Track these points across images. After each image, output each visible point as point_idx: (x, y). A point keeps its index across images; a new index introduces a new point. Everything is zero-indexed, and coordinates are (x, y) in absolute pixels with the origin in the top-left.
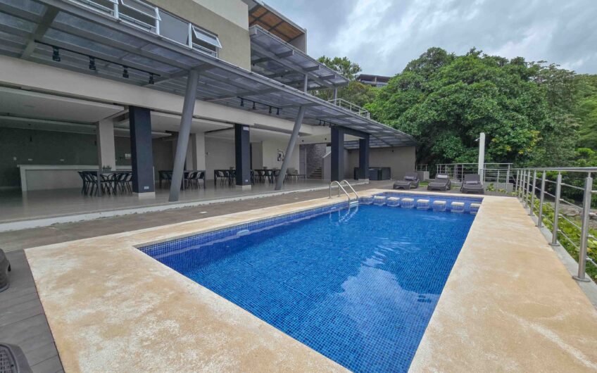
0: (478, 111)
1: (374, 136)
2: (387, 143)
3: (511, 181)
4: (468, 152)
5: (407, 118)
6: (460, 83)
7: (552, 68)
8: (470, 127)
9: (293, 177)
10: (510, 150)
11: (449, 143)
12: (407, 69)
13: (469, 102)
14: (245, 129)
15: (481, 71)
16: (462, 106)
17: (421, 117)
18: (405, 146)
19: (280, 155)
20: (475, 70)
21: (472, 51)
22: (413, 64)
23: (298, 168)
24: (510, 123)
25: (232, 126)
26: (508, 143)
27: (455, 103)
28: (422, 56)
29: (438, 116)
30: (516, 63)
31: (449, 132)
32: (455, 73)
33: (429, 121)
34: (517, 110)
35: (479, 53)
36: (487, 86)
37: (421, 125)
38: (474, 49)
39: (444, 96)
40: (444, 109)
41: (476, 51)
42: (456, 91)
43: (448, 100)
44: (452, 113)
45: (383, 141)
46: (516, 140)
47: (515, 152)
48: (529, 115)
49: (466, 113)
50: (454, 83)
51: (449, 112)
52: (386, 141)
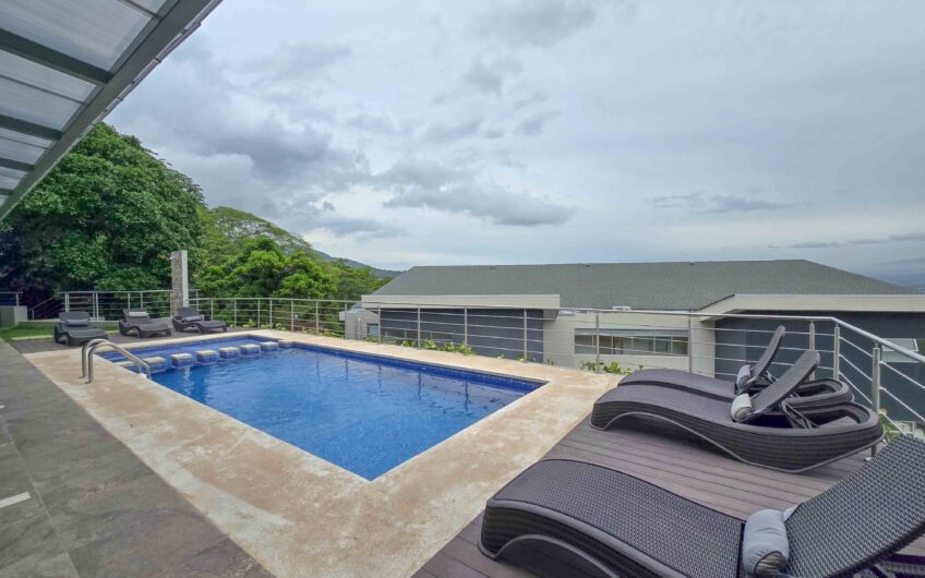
27: (96, 189)
29: (65, 203)
34: (176, 218)
40: (75, 194)
43: (82, 180)
44: (90, 205)
48: (188, 228)
49: (116, 210)
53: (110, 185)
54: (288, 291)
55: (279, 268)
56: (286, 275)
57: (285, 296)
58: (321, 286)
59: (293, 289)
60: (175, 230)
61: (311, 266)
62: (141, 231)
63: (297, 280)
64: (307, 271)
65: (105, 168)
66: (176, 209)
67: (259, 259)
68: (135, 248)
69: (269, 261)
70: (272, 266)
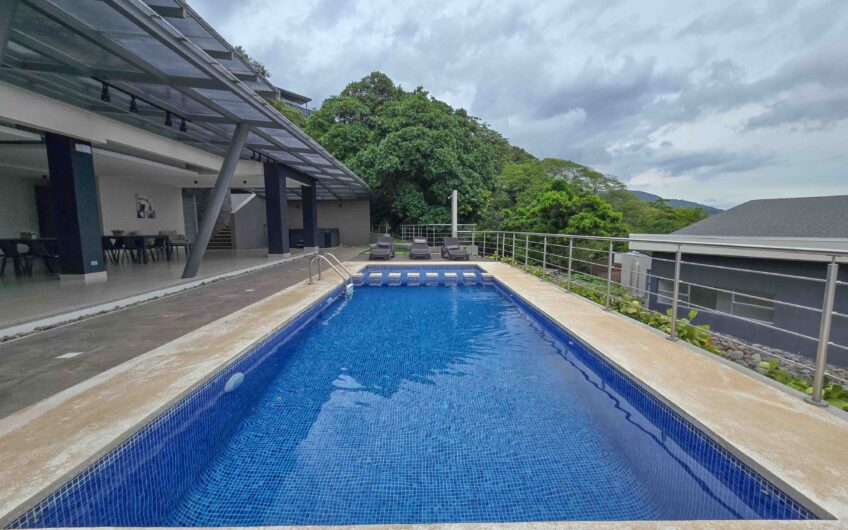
0: (441, 164)
1: (321, 184)
2: (335, 195)
3: (476, 244)
4: (432, 211)
5: (361, 161)
6: (421, 126)
7: (484, 126)
8: (433, 182)
9: (174, 247)
10: (471, 209)
11: (411, 198)
12: (345, 93)
13: (432, 151)
14: (79, 148)
15: (438, 117)
16: (425, 156)
17: (380, 163)
18: (358, 198)
19: (143, 207)
20: (432, 114)
21: (419, 89)
22: (354, 87)
23: (181, 231)
24: (470, 181)
25: (37, 137)
26: (468, 203)
27: (418, 150)
28: (363, 80)
29: (402, 163)
30: (460, 115)
31: (412, 186)
32: (412, 113)
33: (392, 170)
34: (472, 167)
35: (426, 93)
36: (446, 135)
37: (380, 173)
38: (421, 88)
39: (405, 140)
40: (407, 156)
41: (423, 90)
42: (418, 136)
43: (411, 145)
44: (415, 162)
45: (330, 190)
46: (475, 199)
47: (474, 212)
48: (480, 174)
49: (429, 164)
50: (411, 125)
51: (412, 161)
52: (334, 191)
53: (425, 145)
54: (572, 230)
55: (567, 208)
56: (573, 213)
57: (569, 233)
58: (610, 226)
59: (578, 228)
60: (469, 176)
61: (598, 204)
62: (443, 178)
63: (582, 218)
64: (594, 210)
65: (424, 133)
66: (472, 159)
67: (548, 199)
68: (441, 192)
69: (557, 200)
70: (560, 206)
